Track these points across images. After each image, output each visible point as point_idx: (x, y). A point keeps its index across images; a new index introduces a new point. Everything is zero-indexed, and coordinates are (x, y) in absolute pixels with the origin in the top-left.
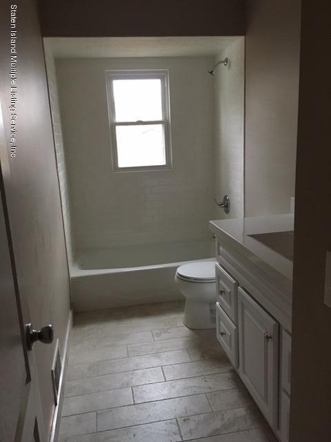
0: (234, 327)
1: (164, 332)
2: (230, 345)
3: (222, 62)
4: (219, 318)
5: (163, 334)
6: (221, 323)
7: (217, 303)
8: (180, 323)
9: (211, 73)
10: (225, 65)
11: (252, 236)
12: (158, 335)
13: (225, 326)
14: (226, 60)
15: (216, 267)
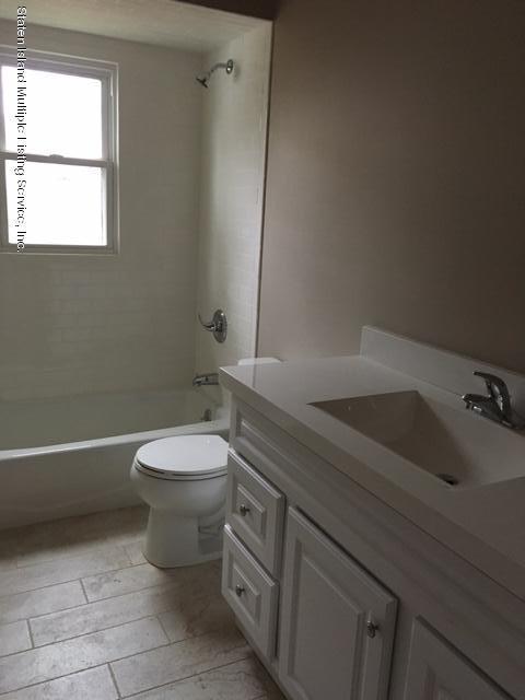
0: (271, 583)
1: (108, 580)
2: (257, 616)
3: (221, 65)
4: (231, 556)
5: (105, 585)
6: (235, 567)
7: (227, 527)
8: (139, 557)
9: (203, 82)
10: (228, 72)
11: (316, 404)
12: (96, 587)
13: (245, 572)
14: (230, 64)
15: (230, 458)
